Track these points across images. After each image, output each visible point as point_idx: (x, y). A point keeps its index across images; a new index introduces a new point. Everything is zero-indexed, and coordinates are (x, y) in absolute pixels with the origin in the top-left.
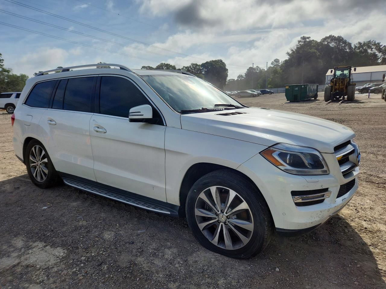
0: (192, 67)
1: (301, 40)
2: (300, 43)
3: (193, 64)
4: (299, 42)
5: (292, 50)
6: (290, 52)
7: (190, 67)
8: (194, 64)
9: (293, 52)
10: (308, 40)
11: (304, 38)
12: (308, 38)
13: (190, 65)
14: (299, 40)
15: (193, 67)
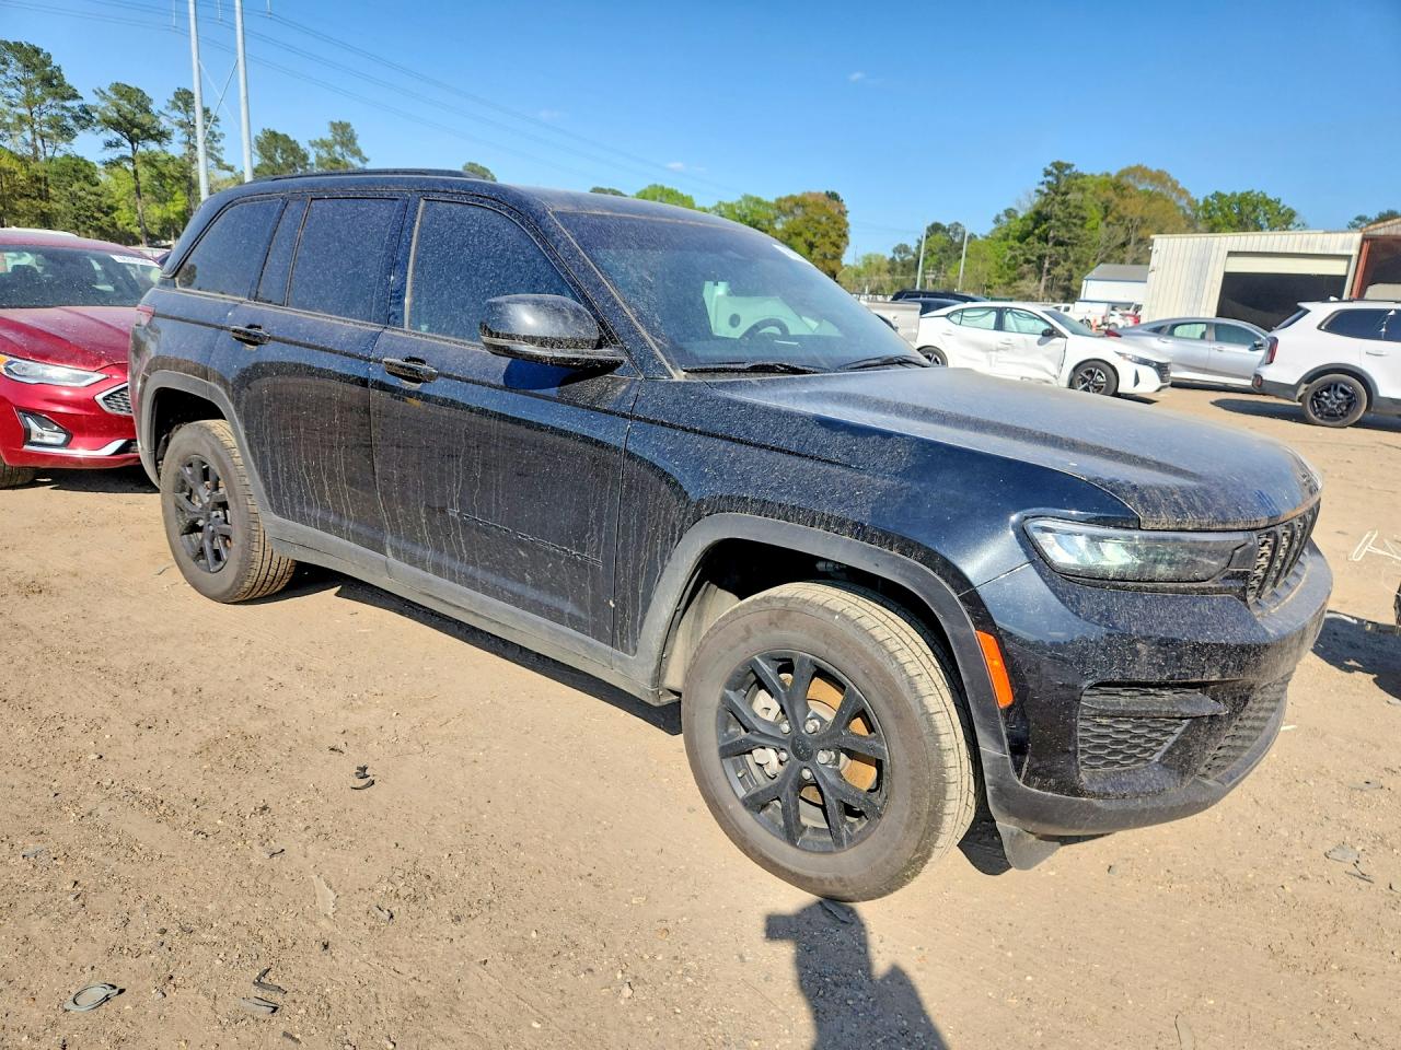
0: (743, 205)
1: (1052, 170)
2: (1049, 178)
3: (747, 198)
4: (1047, 173)
7: (740, 202)
8: (751, 198)
10: (1067, 172)
11: (1059, 165)
12: (1070, 166)
13: (740, 198)
14: (1046, 170)
15: (748, 207)
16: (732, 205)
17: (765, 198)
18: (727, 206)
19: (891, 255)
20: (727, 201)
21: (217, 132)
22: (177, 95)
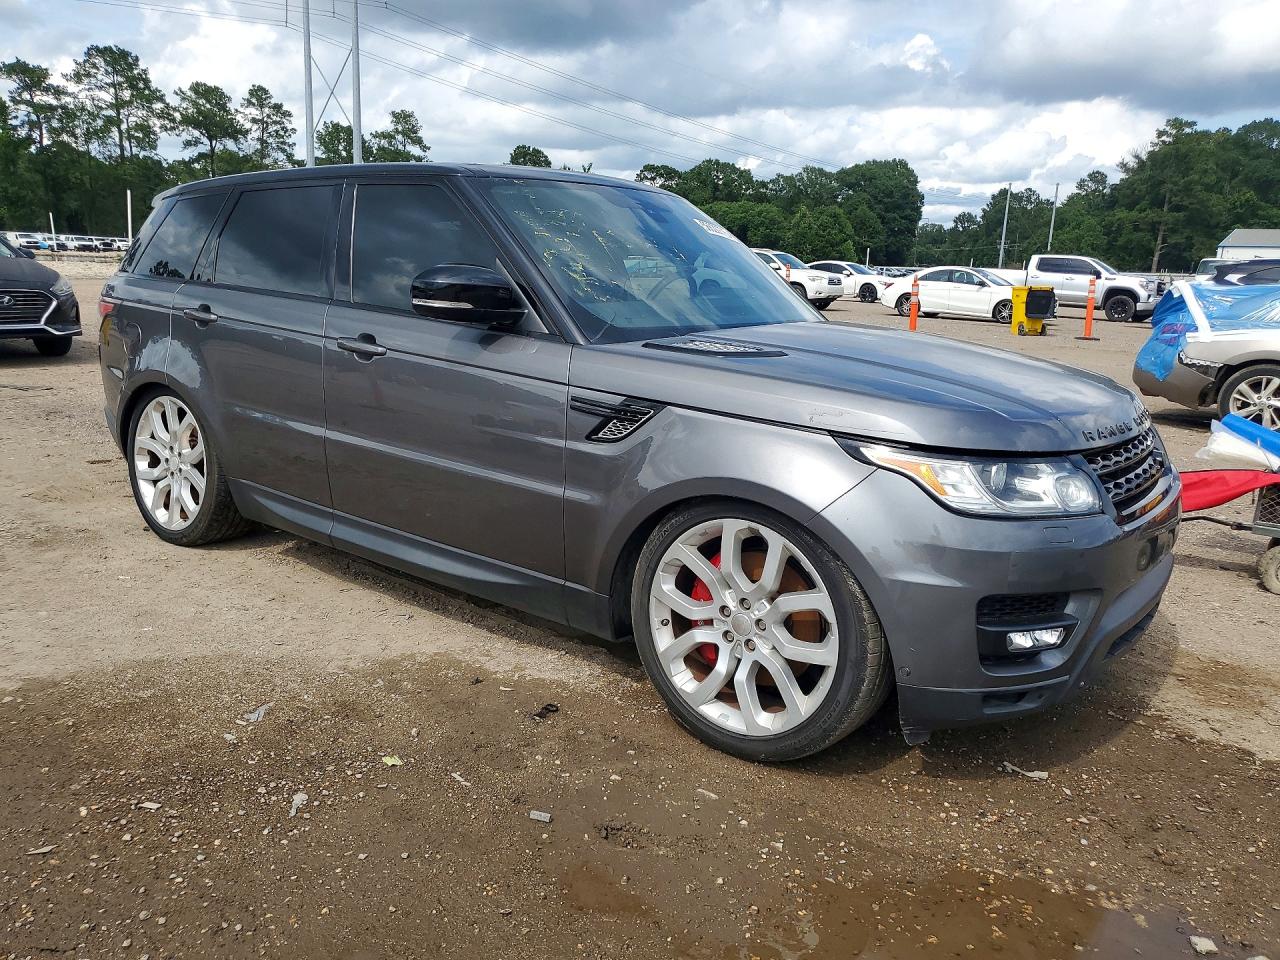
0: (805, 178)
1: (1168, 129)
2: (1164, 138)
3: (809, 170)
4: (1160, 134)
5: (1137, 157)
6: (1132, 163)
8: (813, 170)
9: (1141, 163)
10: (1188, 130)
11: (1177, 124)
12: (1192, 124)
13: (801, 171)
14: (1161, 129)
15: (809, 177)
17: (828, 169)
19: (952, 225)
20: (787, 173)
21: (289, 127)
22: (252, 93)
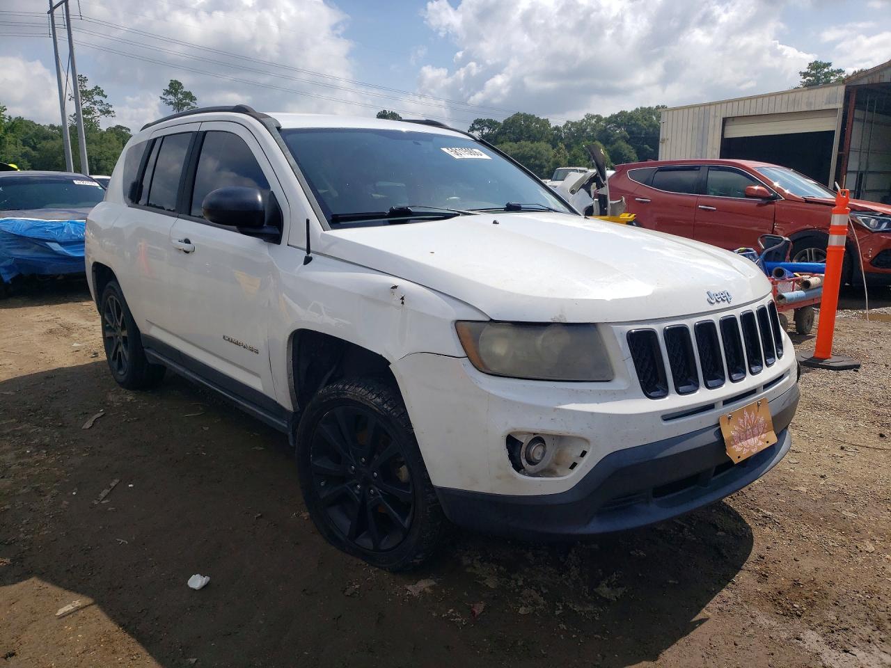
16: (576, 123)
18: (574, 124)
